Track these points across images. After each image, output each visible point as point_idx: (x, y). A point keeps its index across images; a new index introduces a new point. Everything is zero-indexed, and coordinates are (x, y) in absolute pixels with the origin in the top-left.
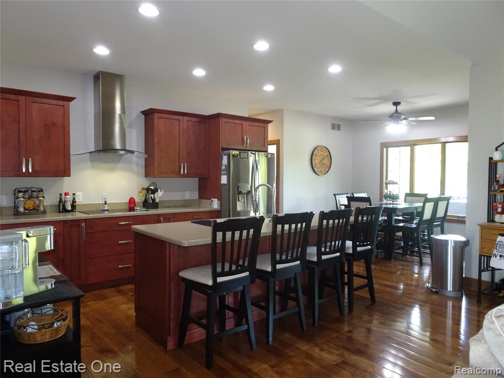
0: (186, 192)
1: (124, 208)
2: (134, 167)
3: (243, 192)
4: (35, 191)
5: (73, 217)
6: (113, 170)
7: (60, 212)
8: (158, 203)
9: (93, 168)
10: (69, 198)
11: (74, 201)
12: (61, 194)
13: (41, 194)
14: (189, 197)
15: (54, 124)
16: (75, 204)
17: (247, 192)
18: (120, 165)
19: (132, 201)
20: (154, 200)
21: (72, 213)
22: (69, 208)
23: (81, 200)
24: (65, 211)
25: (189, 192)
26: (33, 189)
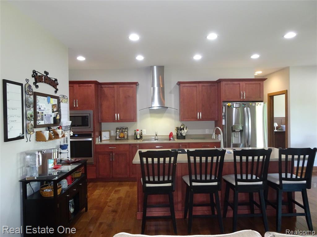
0: (206, 130)
1: (167, 138)
2: (173, 115)
3: (236, 130)
4: (124, 129)
5: (141, 142)
6: (161, 117)
7: (135, 139)
8: (185, 136)
9: (151, 117)
10: (139, 132)
11: (141, 134)
12: (135, 130)
13: (126, 130)
14: (208, 133)
15: (129, 96)
16: (142, 135)
17: (239, 130)
18: (165, 114)
19: (171, 135)
20: (181, 134)
21: (140, 140)
22: (139, 137)
23: (145, 134)
24: (137, 139)
25: (208, 130)
26: (124, 128)
